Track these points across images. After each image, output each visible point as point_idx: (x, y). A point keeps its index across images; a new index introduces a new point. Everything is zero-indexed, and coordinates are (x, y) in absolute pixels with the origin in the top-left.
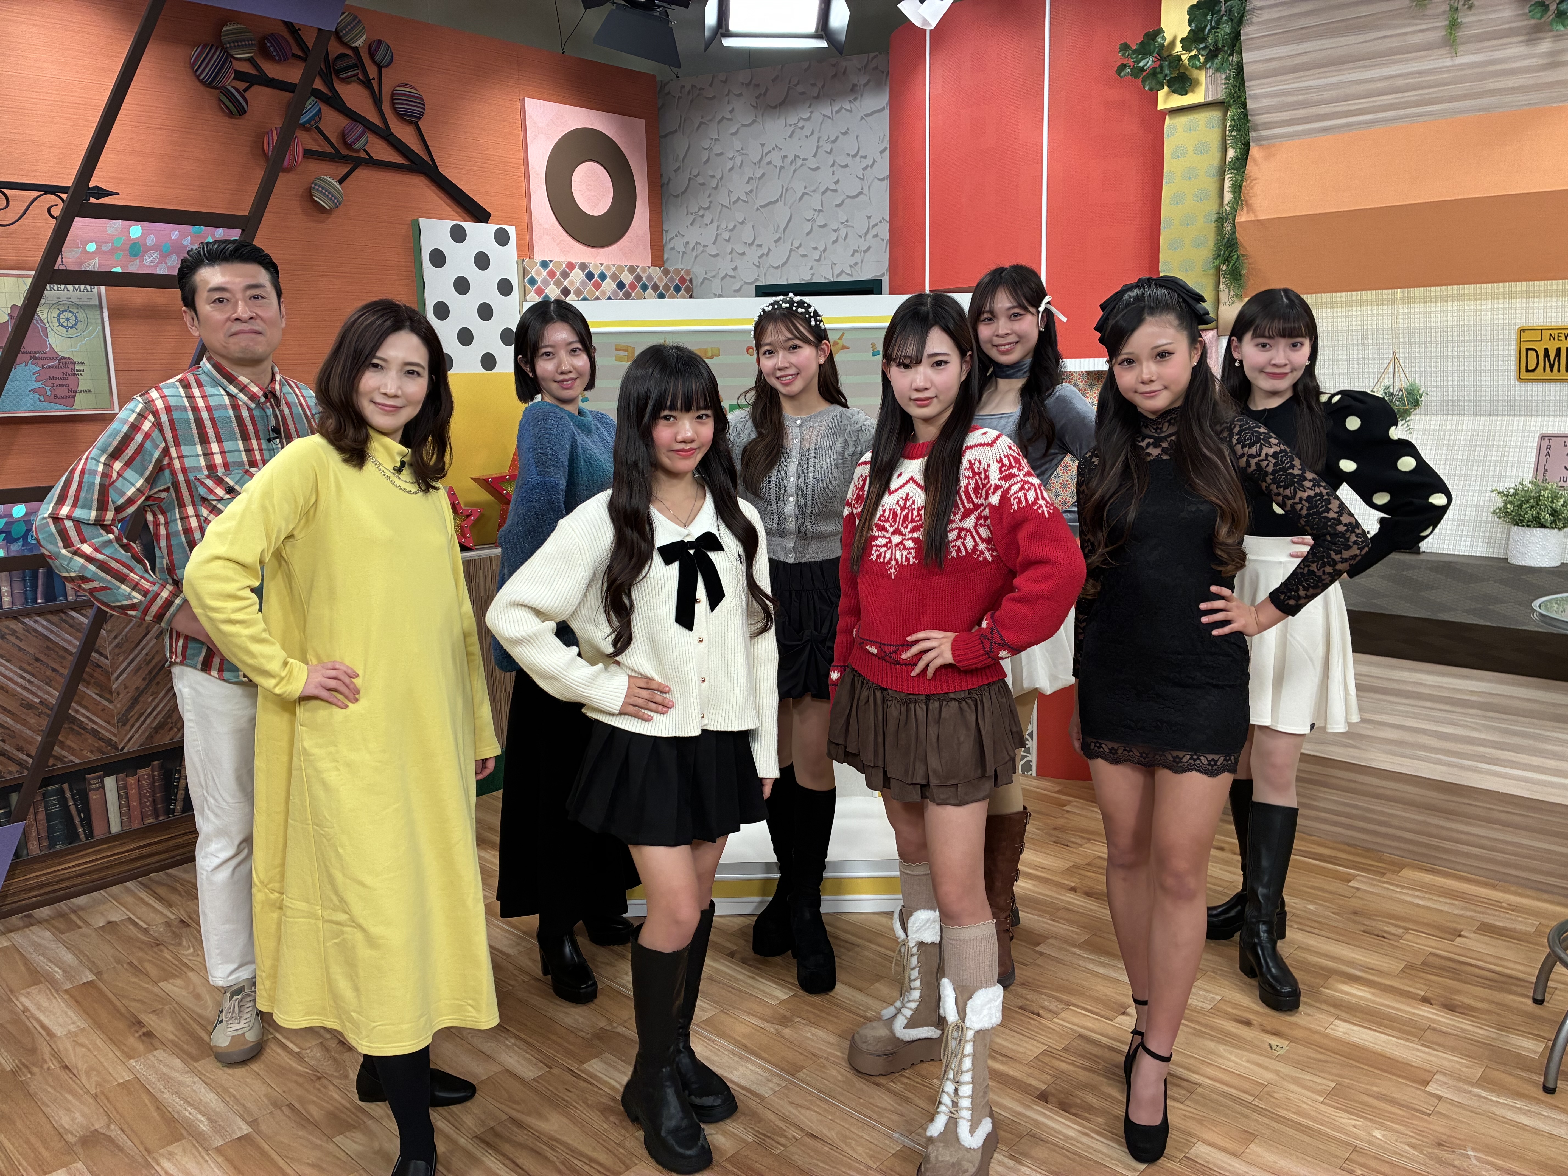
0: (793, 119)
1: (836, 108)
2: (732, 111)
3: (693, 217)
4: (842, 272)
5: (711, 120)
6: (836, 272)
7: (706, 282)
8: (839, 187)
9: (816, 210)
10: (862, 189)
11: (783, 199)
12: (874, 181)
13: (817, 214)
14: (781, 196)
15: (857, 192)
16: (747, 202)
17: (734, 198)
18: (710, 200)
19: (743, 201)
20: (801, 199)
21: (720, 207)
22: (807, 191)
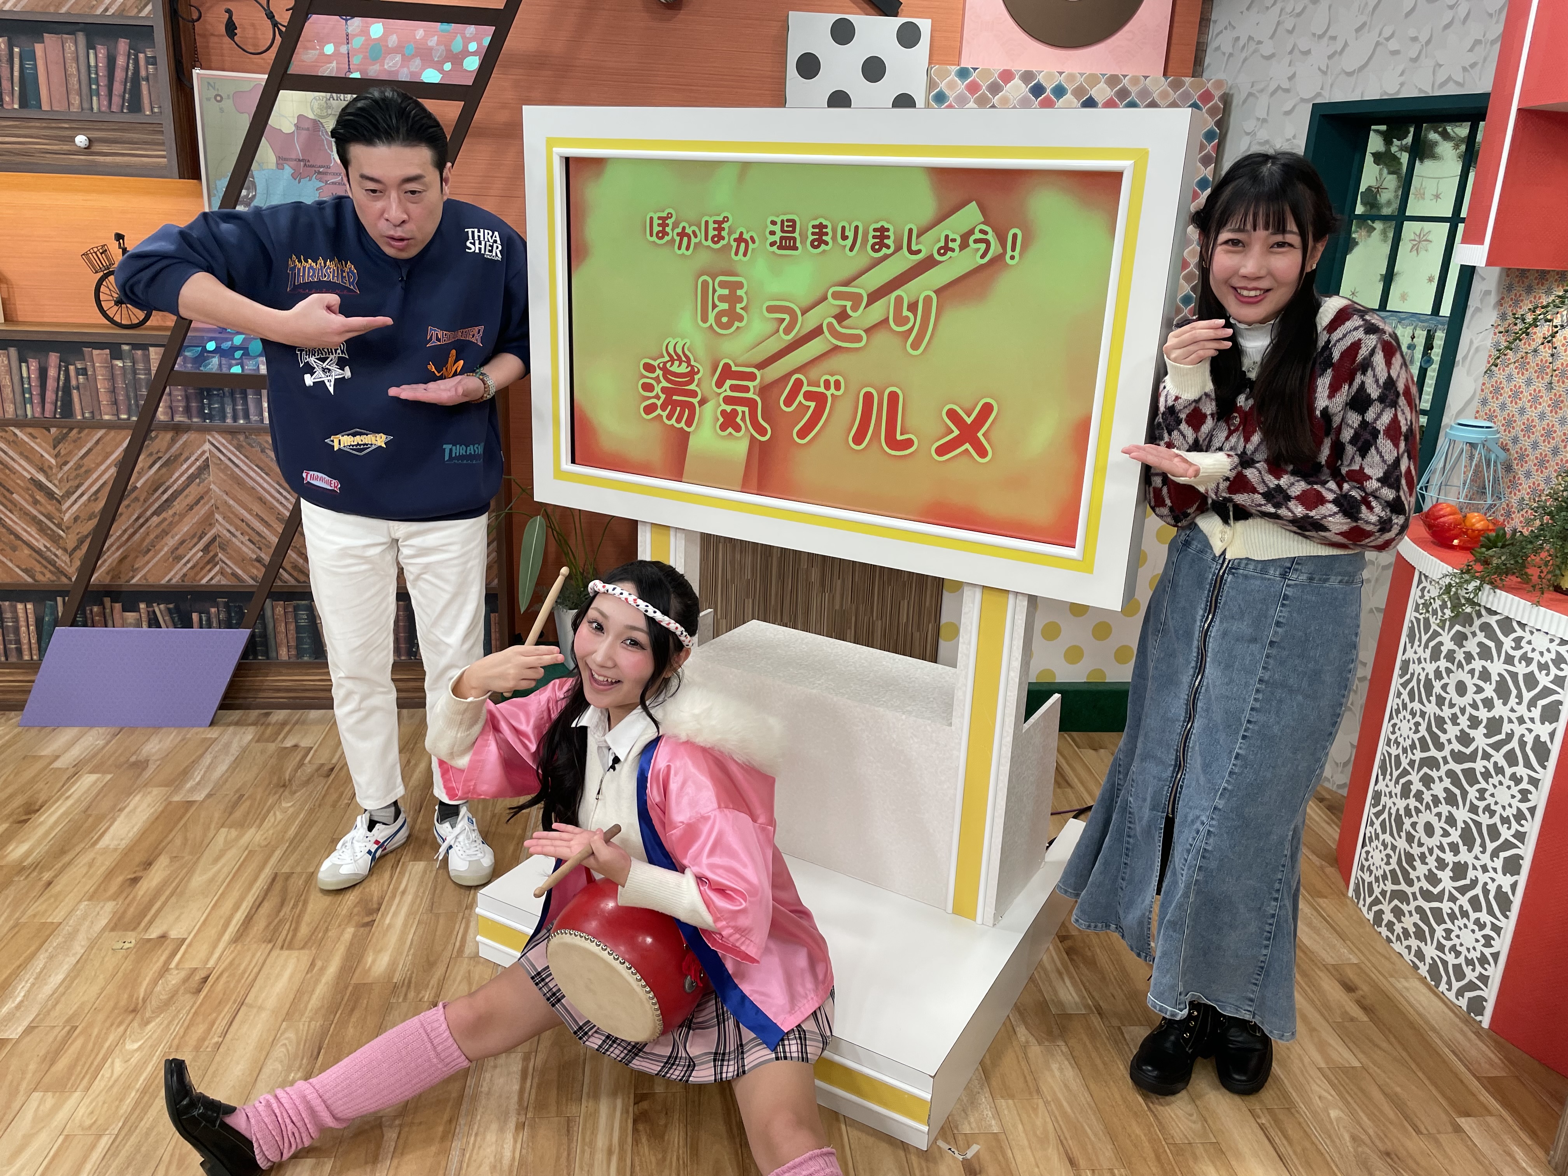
4: (1449, 79)
6: (1441, 78)
7: (1251, 99)
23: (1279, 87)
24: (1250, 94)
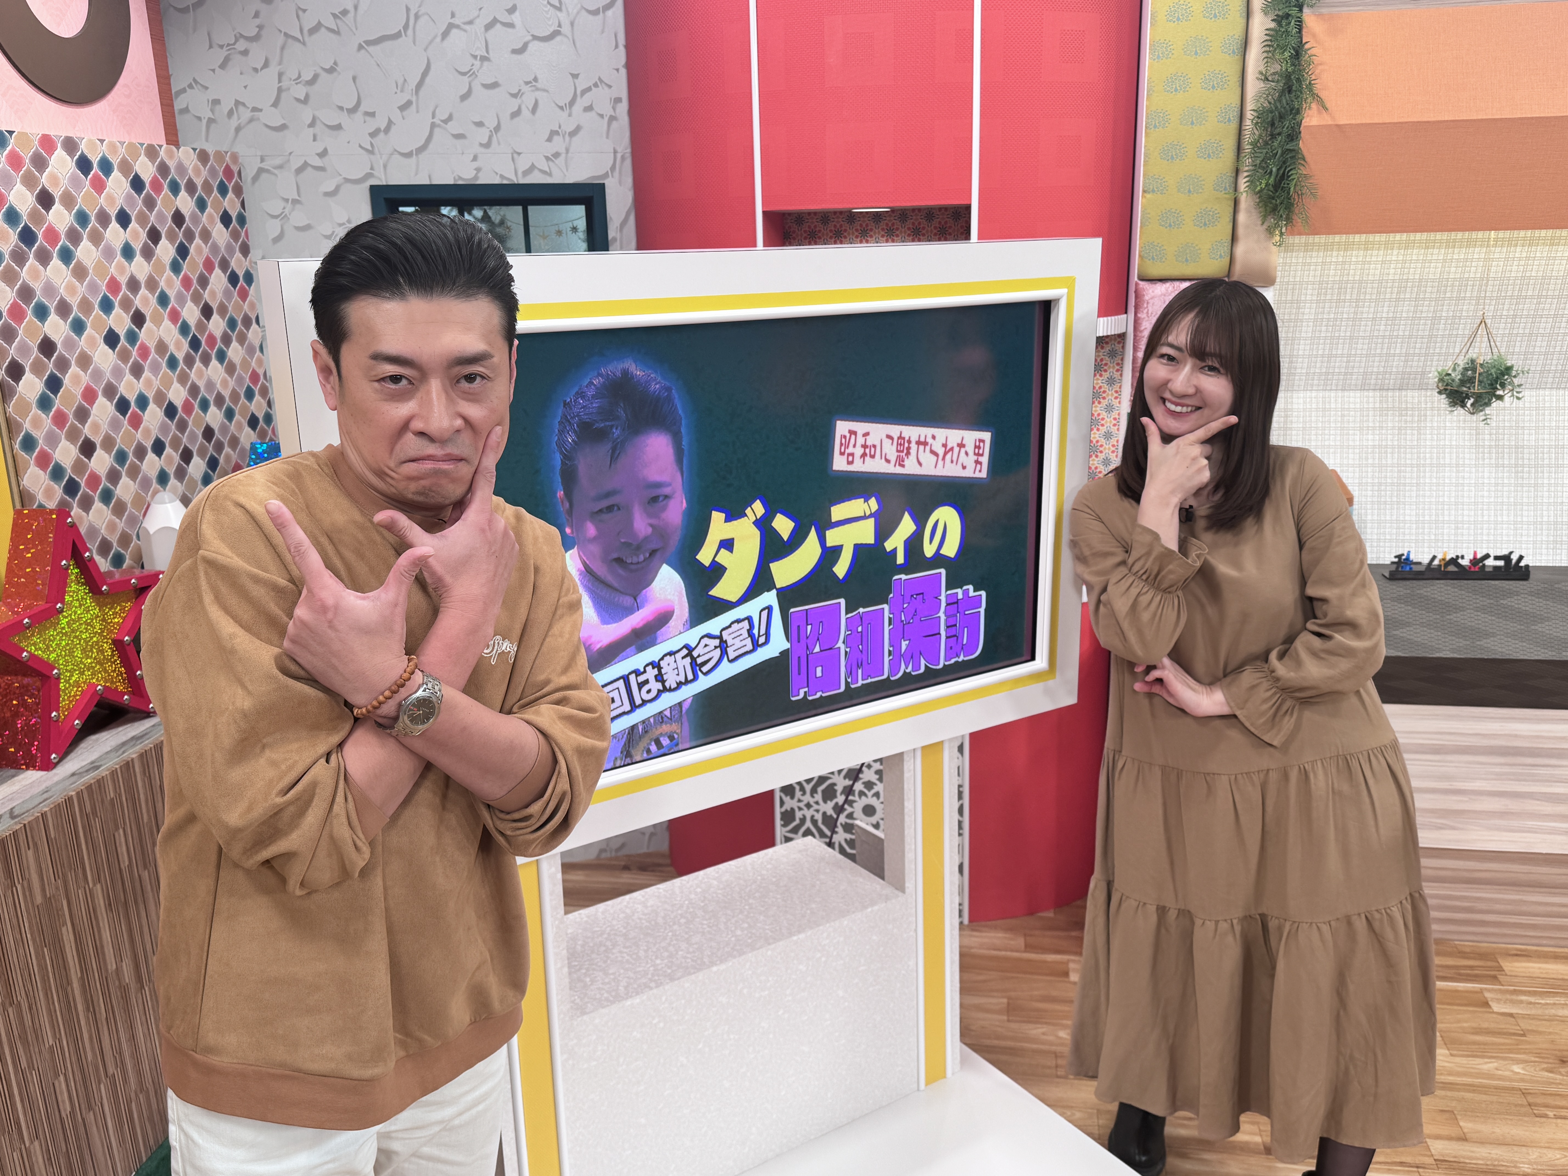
3: (223, 53)
4: (533, 167)
6: (522, 167)
7: (264, 176)
8: (516, 18)
9: (475, 57)
10: (560, 26)
11: (410, 32)
12: (584, 13)
13: (477, 63)
14: (406, 27)
15: (551, 30)
16: (337, 32)
17: (309, 22)
18: (258, 21)
19: (328, 29)
20: (445, 35)
21: (281, 39)
22: (456, 21)
23: (305, 165)
24: (261, 171)
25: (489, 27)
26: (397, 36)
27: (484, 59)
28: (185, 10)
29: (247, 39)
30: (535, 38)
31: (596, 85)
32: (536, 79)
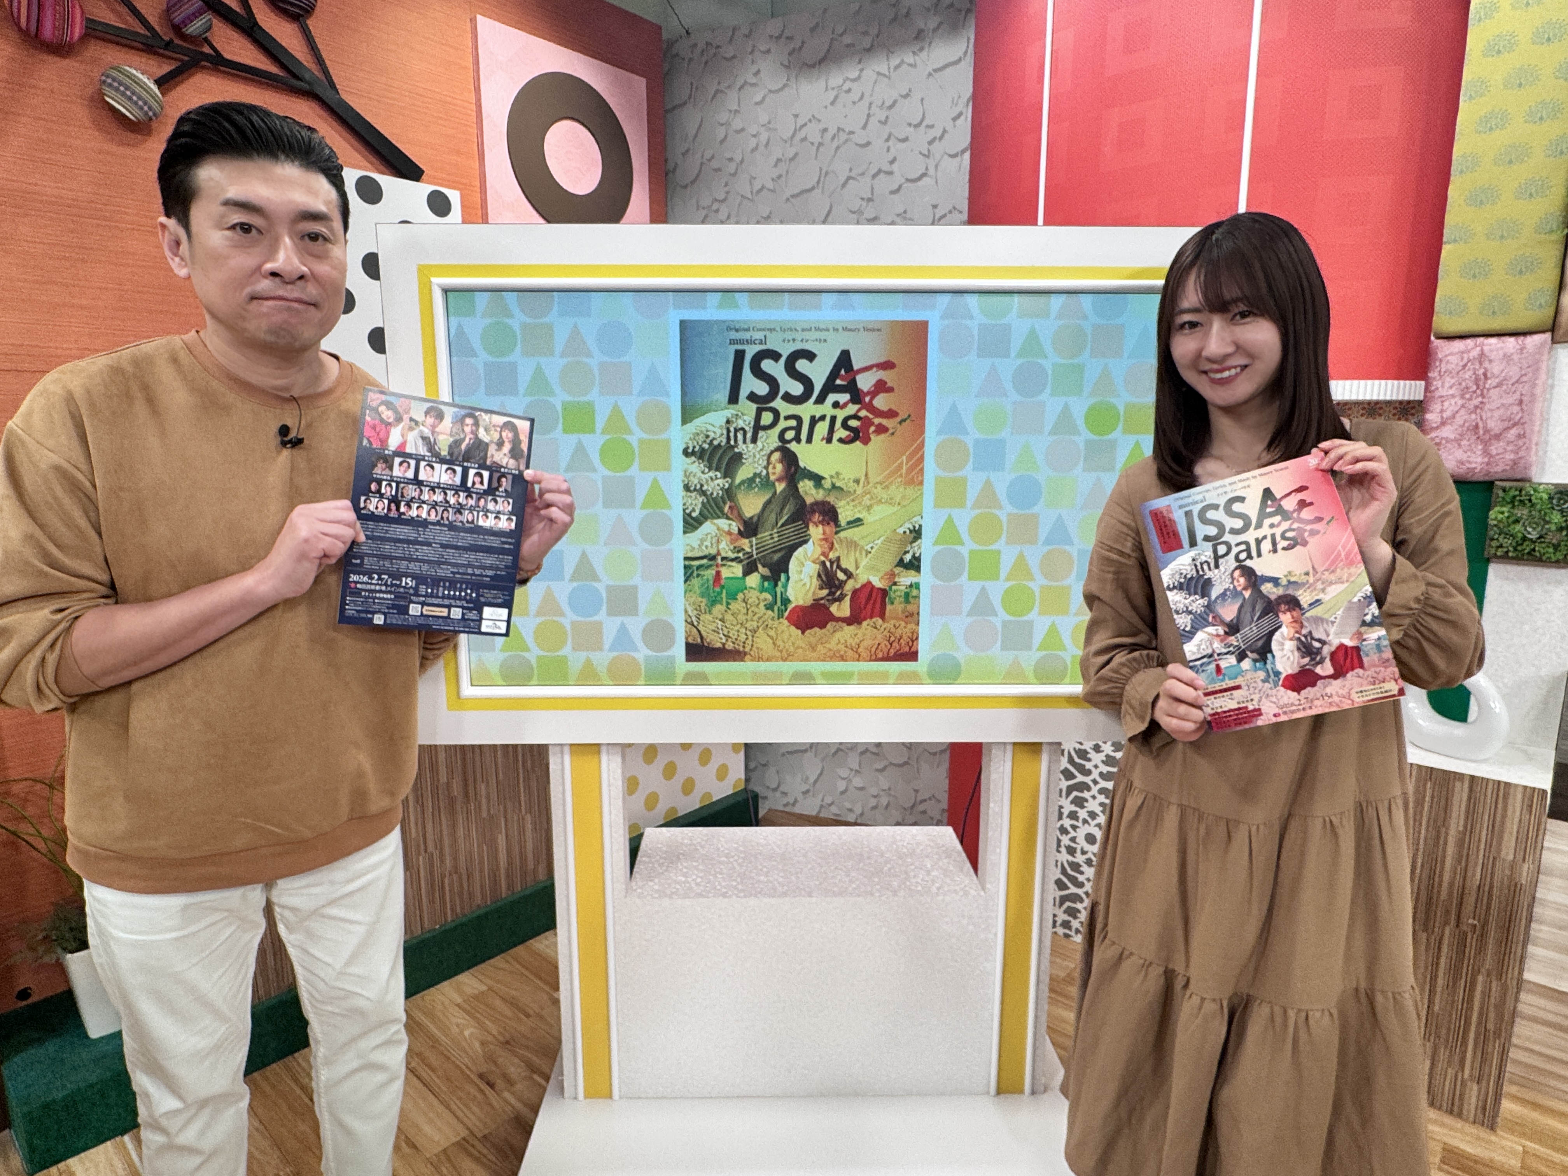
0: (836, 78)
1: (895, 61)
2: (758, 73)
5: (729, 87)
8: (895, 167)
9: (863, 199)
10: (927, 169)
11: (821, 185)
12: (946, 157)
13: (864, 204)
14: (818, 182)
15: (920, 172)
16: (773, 191)
17: (757, 186)
18: (727, 189)
19: (769, 190)
20: (844, 185)
21: (739, 198)
22: (853, 174)
25: (874, 176)
26: (813, 188)
27: (870, 200)
28: (686, 187)
29: (720, 201)
30: (908, 180)
31: (950, 212)
32: (905, 212)
